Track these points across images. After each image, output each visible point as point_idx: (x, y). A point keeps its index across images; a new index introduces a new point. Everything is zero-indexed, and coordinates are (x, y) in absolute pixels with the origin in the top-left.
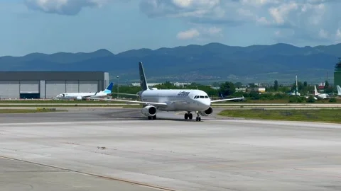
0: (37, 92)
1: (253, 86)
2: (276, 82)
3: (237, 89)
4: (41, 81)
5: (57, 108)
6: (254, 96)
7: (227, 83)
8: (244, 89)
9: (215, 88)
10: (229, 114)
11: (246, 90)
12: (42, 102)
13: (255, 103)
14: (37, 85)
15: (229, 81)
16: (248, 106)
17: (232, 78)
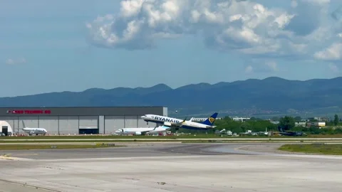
0: (96, 128)
1: (312, 120)
2: (336, 116)
3: (296, 123)
4: (100, 117)
5: (116, 143)
6: (314, 131)
7: (286, 118)
8: (304, 123)
9: (275, 123)
10: (289, 148)
11: (306, 125)
12: (102, 137)
13: (315, 137)
14: (96, 121)
15: (288, 115)
16: (308, 140)
17: (292, 112)
